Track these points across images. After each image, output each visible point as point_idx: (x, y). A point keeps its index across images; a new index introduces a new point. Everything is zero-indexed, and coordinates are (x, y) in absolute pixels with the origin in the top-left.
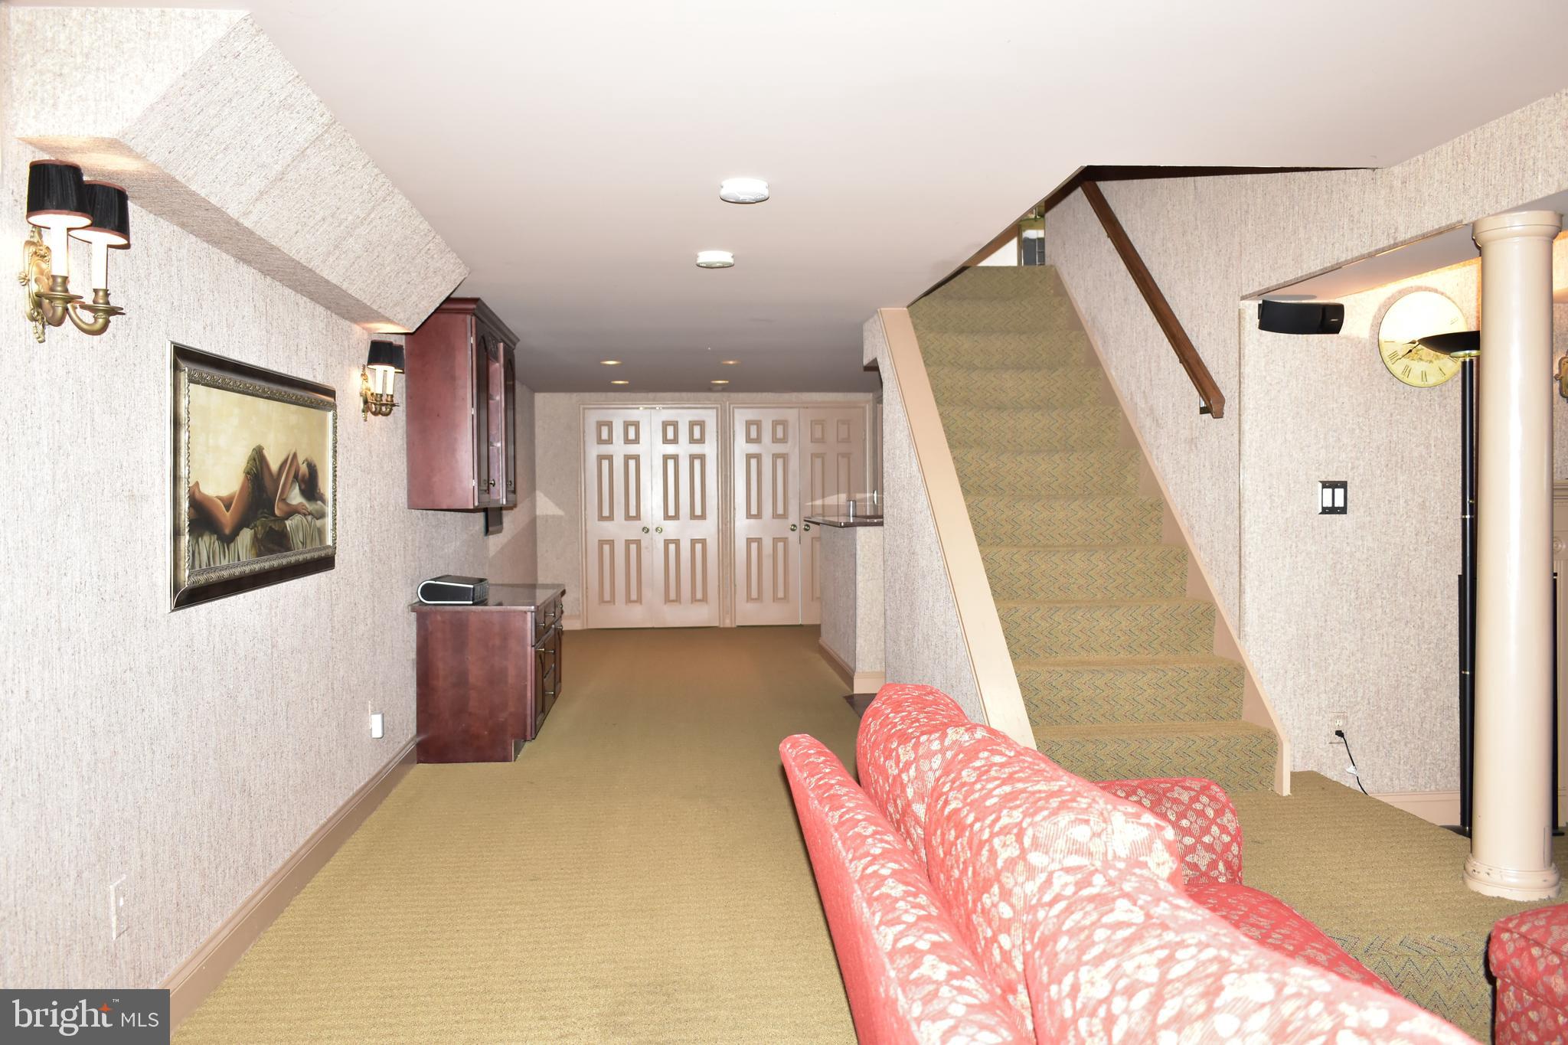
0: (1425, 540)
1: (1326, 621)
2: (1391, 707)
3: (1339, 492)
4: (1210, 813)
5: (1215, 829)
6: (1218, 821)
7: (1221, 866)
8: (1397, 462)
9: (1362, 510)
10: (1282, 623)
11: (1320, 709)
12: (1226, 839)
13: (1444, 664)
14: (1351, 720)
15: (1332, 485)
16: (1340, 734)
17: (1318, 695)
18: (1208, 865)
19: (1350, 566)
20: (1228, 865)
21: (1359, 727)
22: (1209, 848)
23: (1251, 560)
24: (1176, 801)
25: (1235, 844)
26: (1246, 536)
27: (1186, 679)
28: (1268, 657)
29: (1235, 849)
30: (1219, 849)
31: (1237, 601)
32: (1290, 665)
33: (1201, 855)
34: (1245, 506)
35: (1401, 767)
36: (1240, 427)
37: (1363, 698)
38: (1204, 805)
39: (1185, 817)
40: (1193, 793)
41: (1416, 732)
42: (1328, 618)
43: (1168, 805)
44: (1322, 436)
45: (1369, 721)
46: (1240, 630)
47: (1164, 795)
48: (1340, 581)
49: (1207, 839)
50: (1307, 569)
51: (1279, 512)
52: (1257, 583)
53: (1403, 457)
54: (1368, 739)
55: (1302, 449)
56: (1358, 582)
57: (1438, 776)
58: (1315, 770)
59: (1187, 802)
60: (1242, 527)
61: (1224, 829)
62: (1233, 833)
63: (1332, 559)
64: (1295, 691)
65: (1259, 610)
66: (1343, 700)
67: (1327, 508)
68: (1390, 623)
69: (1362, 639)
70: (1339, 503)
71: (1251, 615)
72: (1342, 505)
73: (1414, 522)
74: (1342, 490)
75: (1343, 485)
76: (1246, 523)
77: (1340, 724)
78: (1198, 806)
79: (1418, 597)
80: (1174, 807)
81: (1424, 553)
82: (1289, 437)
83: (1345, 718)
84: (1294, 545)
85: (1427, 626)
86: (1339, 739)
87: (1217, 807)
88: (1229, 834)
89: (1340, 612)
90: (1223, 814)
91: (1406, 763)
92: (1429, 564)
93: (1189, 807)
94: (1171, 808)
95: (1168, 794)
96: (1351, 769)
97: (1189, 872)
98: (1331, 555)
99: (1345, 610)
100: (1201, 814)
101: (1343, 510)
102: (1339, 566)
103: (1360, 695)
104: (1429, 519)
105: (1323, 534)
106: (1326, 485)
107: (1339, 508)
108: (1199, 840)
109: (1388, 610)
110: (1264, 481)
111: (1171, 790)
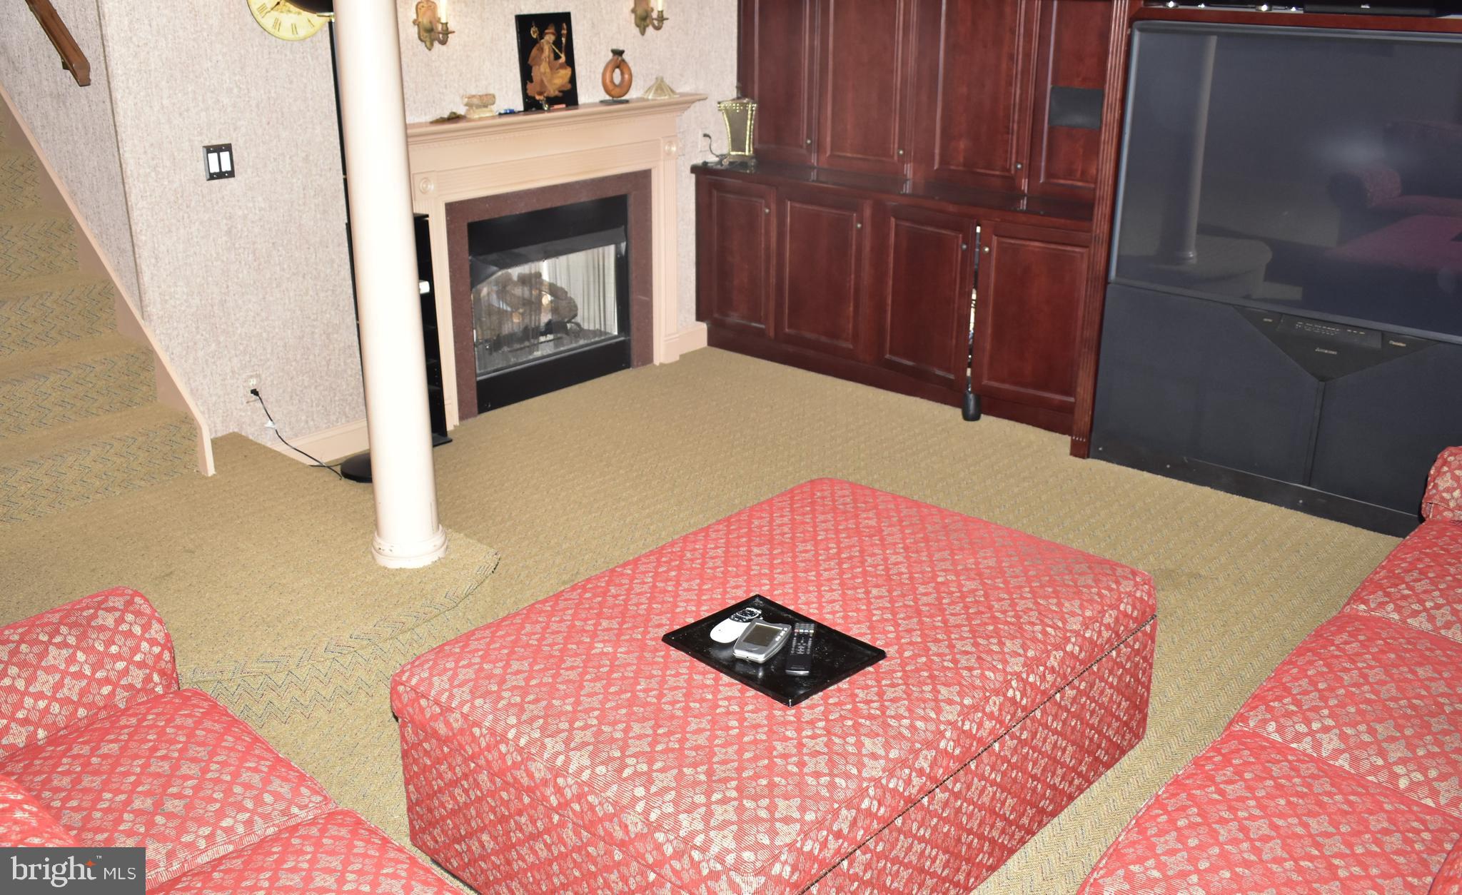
0: (312, 194)
1: (228, 287)
2: (299, 357)
3: (225, 156)
4: (137, 630)
5: (145, 645)
6: (147, 636)
7: (156, 678)
8: (277, 118)
9: (249, 171)
10: (185, 297)
11: (233, 372)
12: (157, 650)
13: (341, 308)
14: (263, 376)
15: (218, 149)
16: (255, 392)
17: (230, 360)
18: (143, 682)
19: (245, 229)
20: (162, 673)
21: (272, 381)
22: (141, 665)
23: (144, 238)
24: (102, 628)
25: (166, 652)
26: (135, 214)
27: (93, 375)
28: (175, 333)
29: (167, 656)
30: (150, 662)
31: (134, 281)
32: (199, 336)
33: (135, 674)
34: (129, 181)
35: (314, 409)
36: (111, 95)
37: (272, 353)
38: (131, 624)
39: (114, 643)
40: (117, 614)
41: (323, 374)
42: (230, 284)
43: (94, 636)
44: (200, 98)
45: (281, 374)
46: (142, 308)
47: (89, 625)
48: (237, 246)
49: (138, 658)
50: (202, 238)
51: (166, 183)
52: (153, 261)
53: (282, 113)
54: (281, 391)
55: (181, 114)
56: (254, 243)
57: (347, 409)
58: (236, 430)
59: (112, 627)
60: (129, 204)
61: (153, 642)
62: (162, 642)
63: (226, 224)
64: (207, 361)
65: (159, 287)
66: (254, 359)
67: (215, 173)
68: (288, 279)
69: (264, 298)
70: (226, 167)
71: (151, 294)
72: (229, 169)
73: (300, 177)
74: (227, 153)
75: (228, 148)
76: (132, 199)
77: (253, 383)
78: (124, 627)
79: (312, 249)
80: (101, 636)
81: (313, 206)
82: (165, 102)
83: (258, 376)
84: (186, 215)
85: (322, 275)
86: (254, 397)
87: (143, 622)
88: (158, 644)
89: (241, 276)
90: (150, 626)
91: (317, 405)
92: (318, 216)
93: (115, 631)
94: (98, 638)
95: (93, 624)
96: (270, 424)
97: (126, 694)
98: (225, 221)
99: (245, 272)
100: (129, 634)
101: (231, 174)
102: (234, 231)
103: (269, 351)
104: (314, 173)
105: (214, 201)
106: (210, 150)
107: (227, 172)
108: (130, 661)
109: (285, 266)
110: (145, 152)
111: (95, 616)
